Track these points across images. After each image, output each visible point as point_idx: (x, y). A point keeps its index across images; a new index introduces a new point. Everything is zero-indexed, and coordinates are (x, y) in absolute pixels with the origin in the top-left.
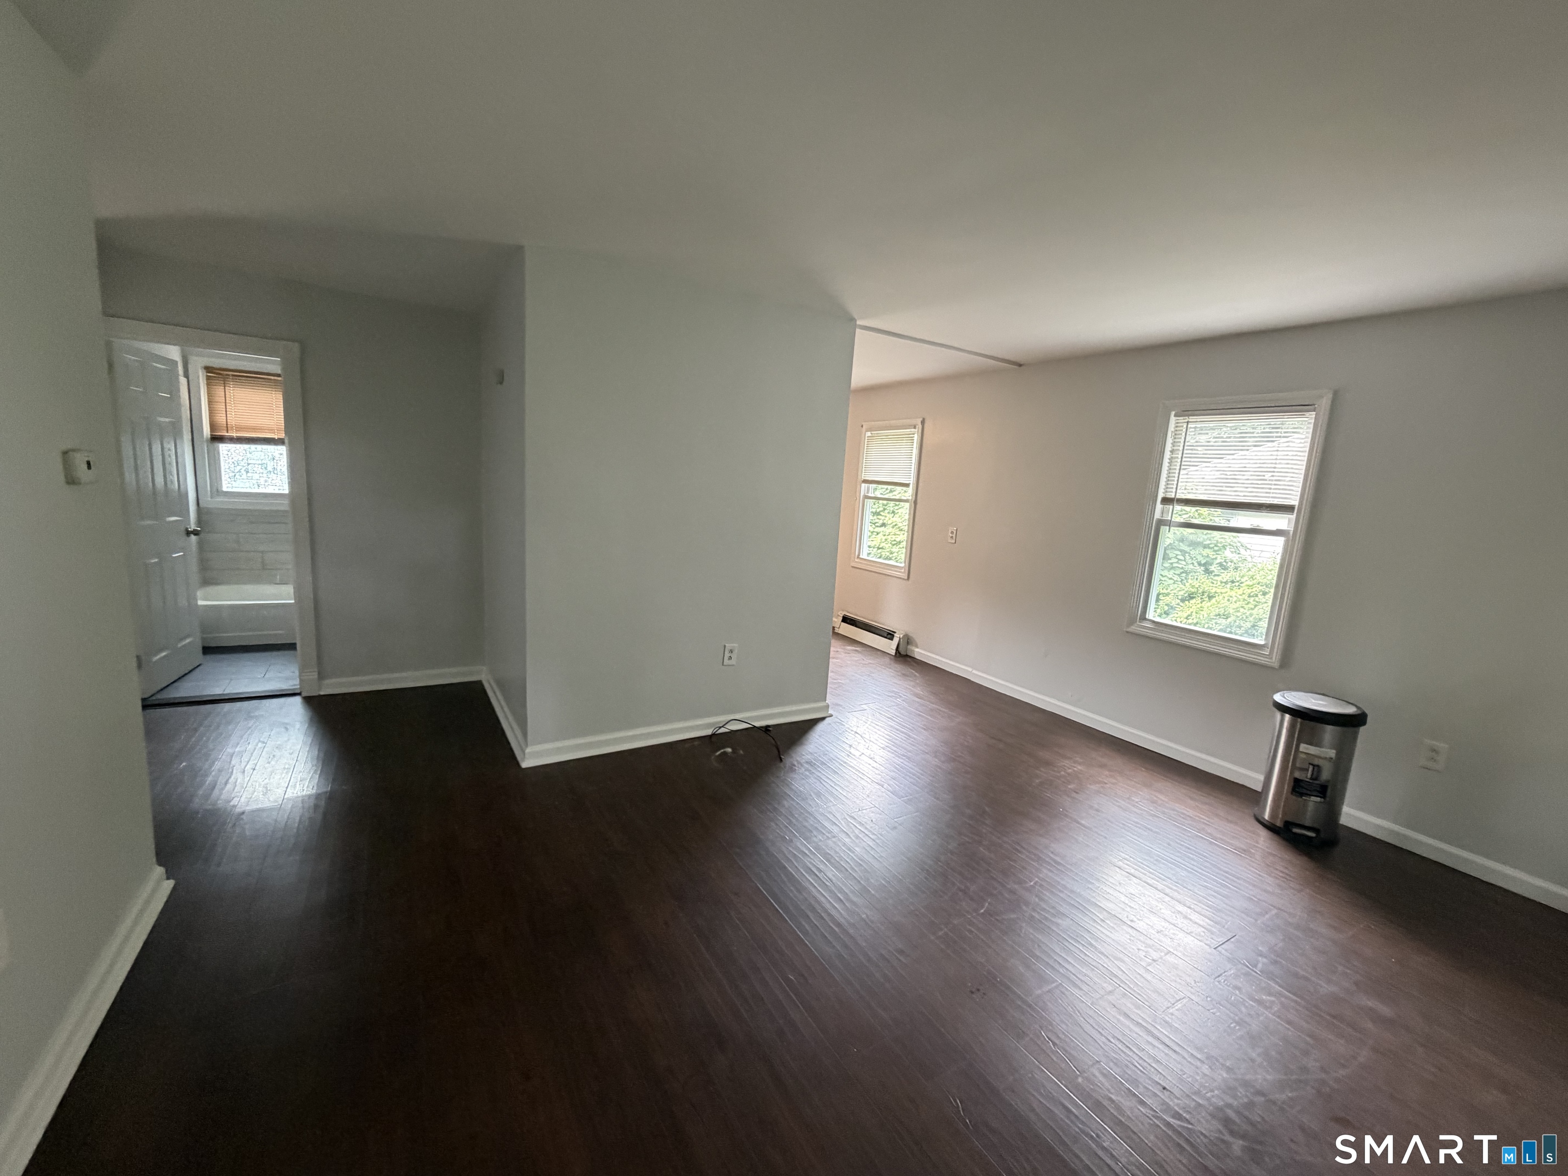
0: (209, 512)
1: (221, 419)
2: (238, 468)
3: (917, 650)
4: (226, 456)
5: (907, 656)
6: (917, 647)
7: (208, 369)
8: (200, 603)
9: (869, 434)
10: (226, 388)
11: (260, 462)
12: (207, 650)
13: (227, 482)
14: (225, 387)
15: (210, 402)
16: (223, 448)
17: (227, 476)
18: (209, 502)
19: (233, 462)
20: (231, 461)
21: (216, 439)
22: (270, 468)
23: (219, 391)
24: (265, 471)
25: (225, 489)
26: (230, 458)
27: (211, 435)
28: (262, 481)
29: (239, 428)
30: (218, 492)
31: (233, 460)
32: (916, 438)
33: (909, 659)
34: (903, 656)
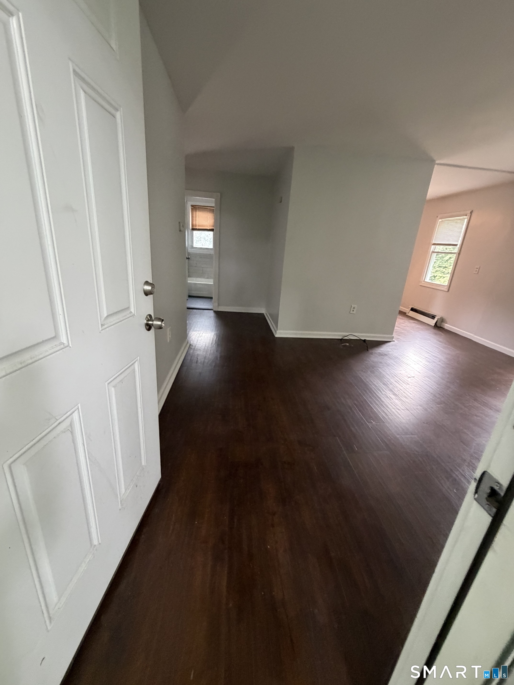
0: (190, 252)
1: (194, 222)
2: (198, 239)
3: (446, 325)
4: (195, 235)
5: (441, 327)
6: (446, 323)
7: (192, 206)
8: (189, 282)
9: (440, 220)
11: (204, 237)
12: (190, 296)
13: (195, 244)
14: (196, 212)
15: (192, 217)
16: (195, 232)
17: (195, 242)
18: (190, 250)
20: (196, 237)
21: (193, 229)
22: (206, 240)
23: (194, 213)
24: (205, 240)
27: (192, 228)
28: (204, 244)
29: (199, 226)
30: (193, 247)
32: (466, 220)
33: (441, 328)
34: (438, 327)
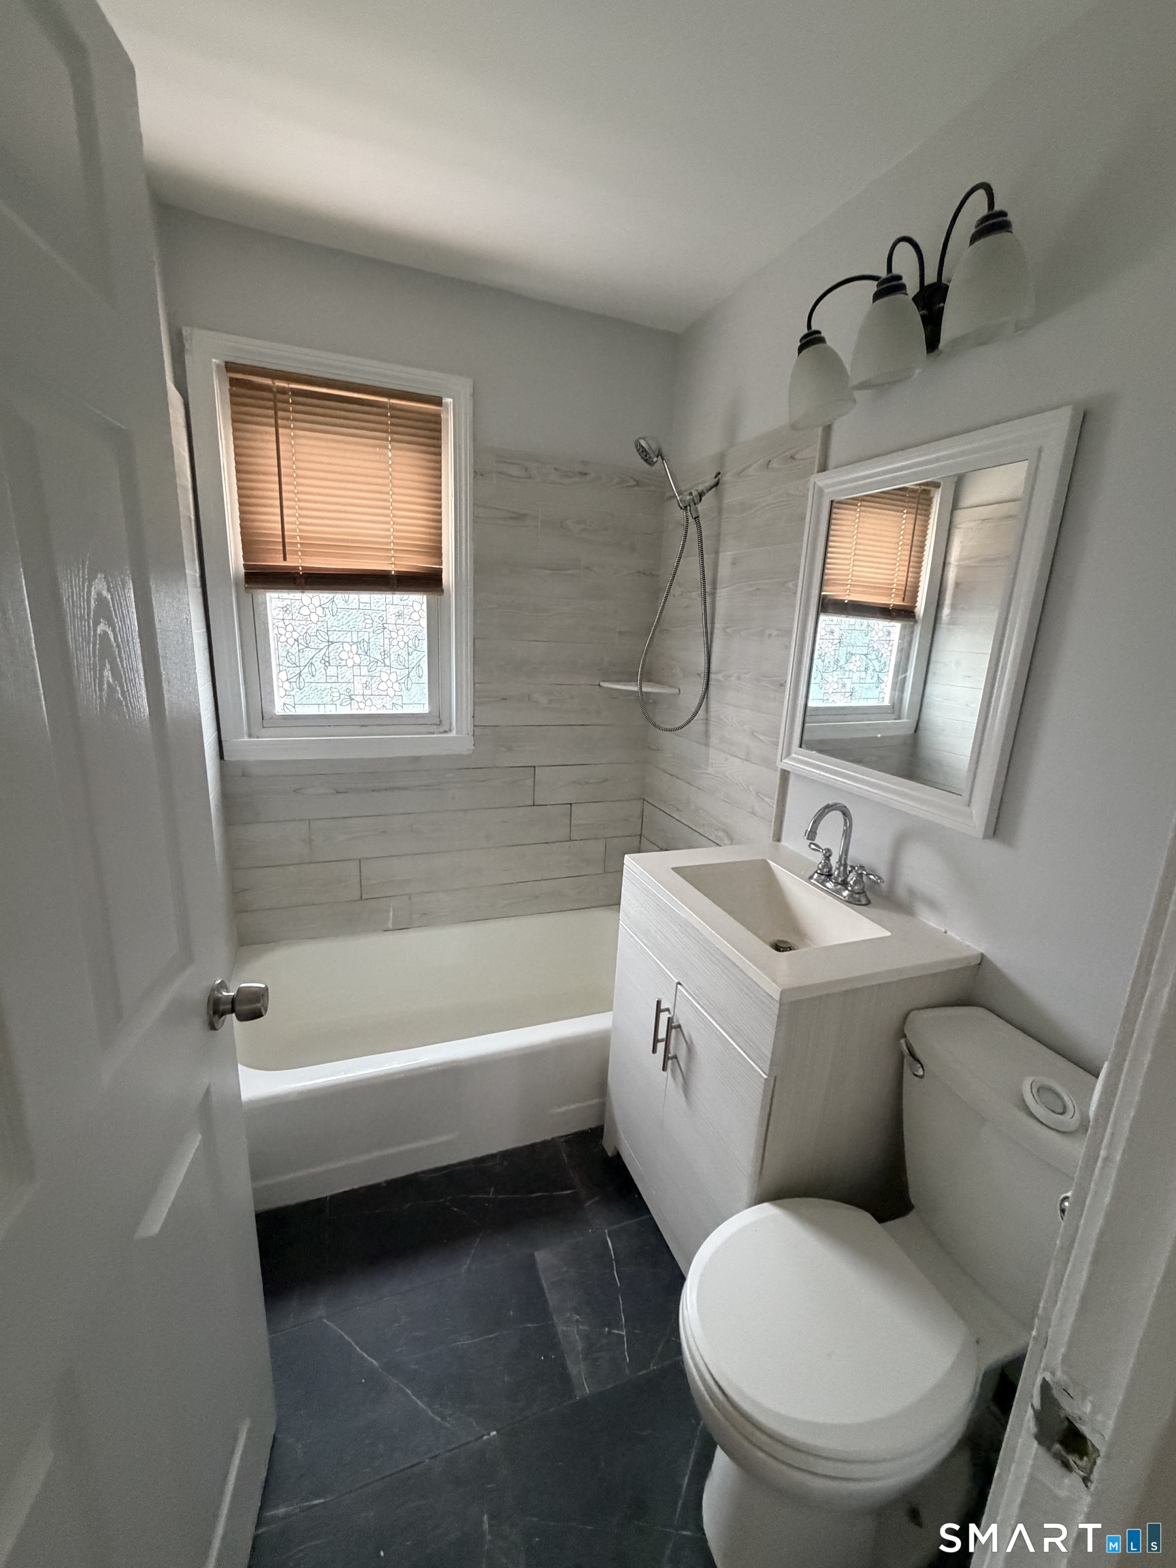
0: (245, 771)
1: (269, 522)
2: (309, 654)
4: (281, 624)
7: (235, 374)
10: (281, 430)
13: (282, 693)
14: (277, 426)
15: (243, 475)
16: (275, 601)
17: (283, 676)
18: (243, 746)
19: (296, 640)
20: (291, 636)
21: (258, 580)
23: (264, 439)
25: (279, 710)
26: (290, 628)
27: (247, 570)
28: (358, 685)
29: (311, 546)
30: (263, 719)
31: (296, 635)
